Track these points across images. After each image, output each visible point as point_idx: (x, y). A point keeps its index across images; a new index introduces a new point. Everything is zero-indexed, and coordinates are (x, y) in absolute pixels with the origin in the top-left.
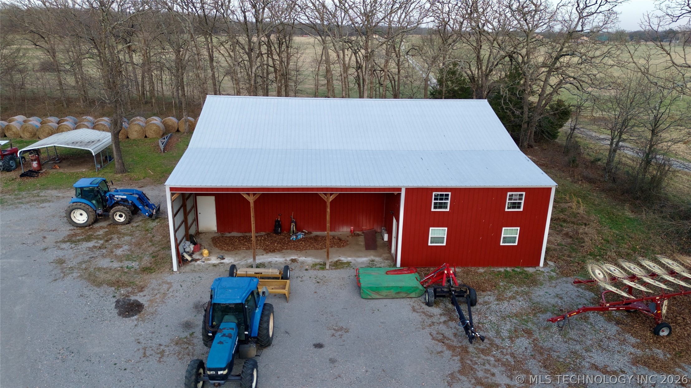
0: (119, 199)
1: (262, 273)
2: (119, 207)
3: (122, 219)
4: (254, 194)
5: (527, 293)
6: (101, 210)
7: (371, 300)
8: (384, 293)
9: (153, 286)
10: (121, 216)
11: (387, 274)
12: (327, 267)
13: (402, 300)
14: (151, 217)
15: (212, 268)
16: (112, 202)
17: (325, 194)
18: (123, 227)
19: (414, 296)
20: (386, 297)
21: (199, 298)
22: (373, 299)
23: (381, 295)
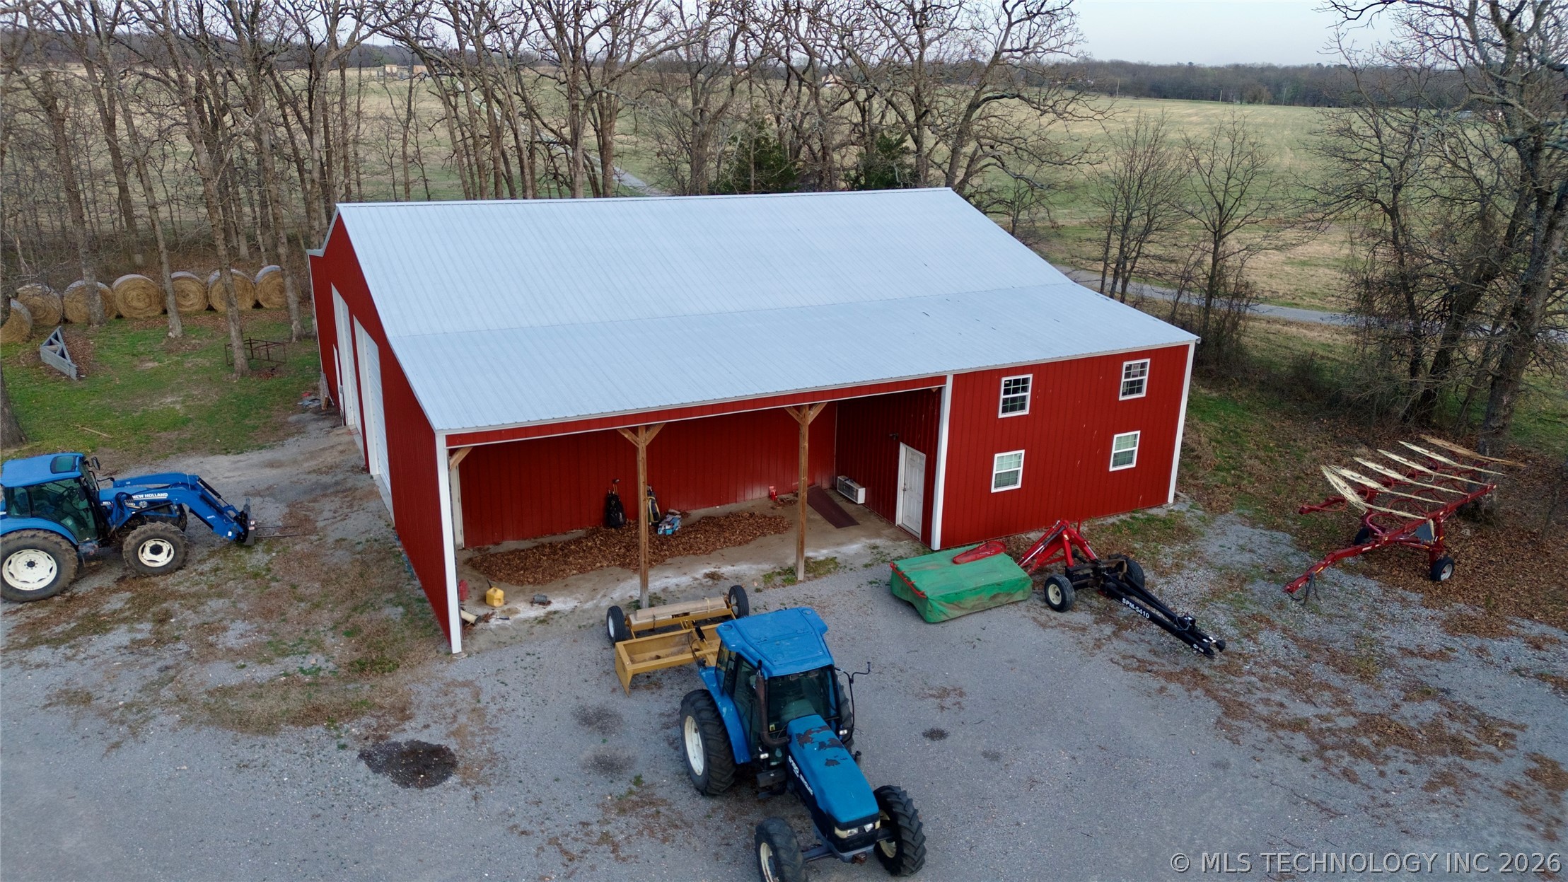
0: (144, 505)
1: (686, 614)
2: (148, 526)
3: (162, 560)
4: (648, 428)
5: (1193, 554)
6: (95, 544)
7: (946, 624)
8: (970, 602)
9: (428, 699)
10: (156, 550)
11: (955, 562)
12: (801, 576)
13: (1003, 610)
14: (244, 540)
15: (538, 628)
16: (123, 515)
17: (798, 408)
18: (171, 580)
19: (1021, 598)
20: (974, 611)
21: (574, 701)
22: (952, 619)
23: (963, 608)
